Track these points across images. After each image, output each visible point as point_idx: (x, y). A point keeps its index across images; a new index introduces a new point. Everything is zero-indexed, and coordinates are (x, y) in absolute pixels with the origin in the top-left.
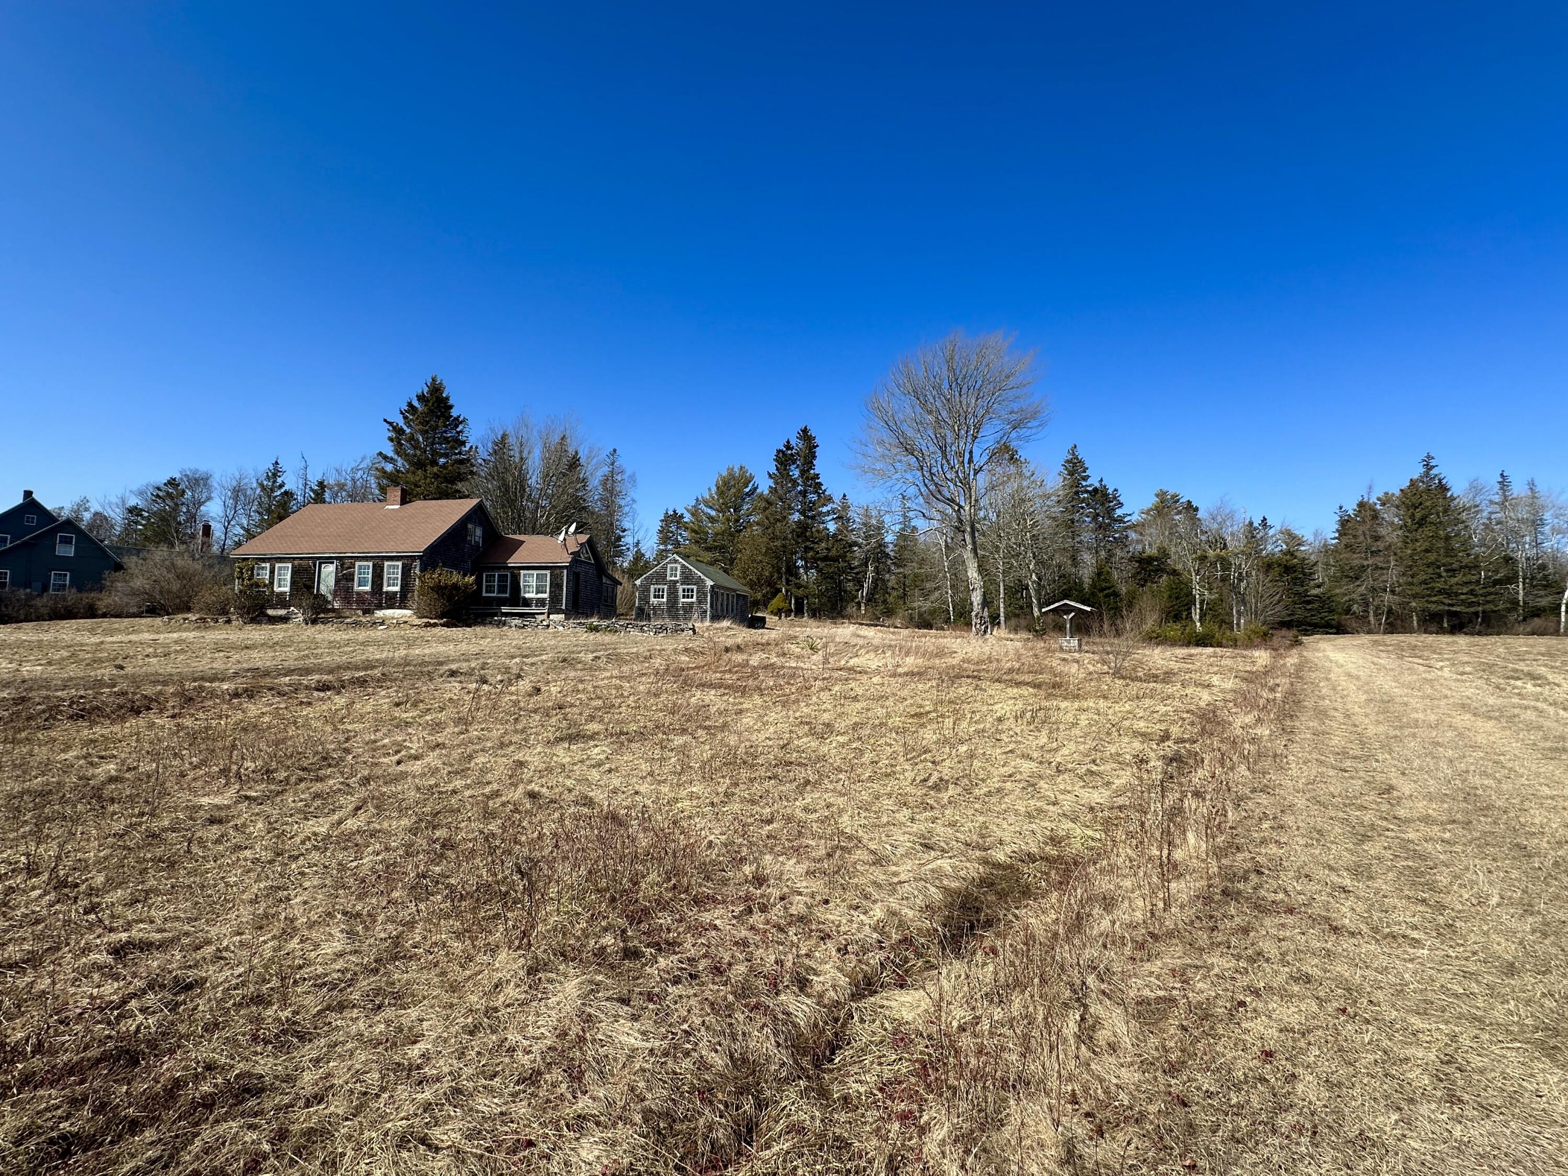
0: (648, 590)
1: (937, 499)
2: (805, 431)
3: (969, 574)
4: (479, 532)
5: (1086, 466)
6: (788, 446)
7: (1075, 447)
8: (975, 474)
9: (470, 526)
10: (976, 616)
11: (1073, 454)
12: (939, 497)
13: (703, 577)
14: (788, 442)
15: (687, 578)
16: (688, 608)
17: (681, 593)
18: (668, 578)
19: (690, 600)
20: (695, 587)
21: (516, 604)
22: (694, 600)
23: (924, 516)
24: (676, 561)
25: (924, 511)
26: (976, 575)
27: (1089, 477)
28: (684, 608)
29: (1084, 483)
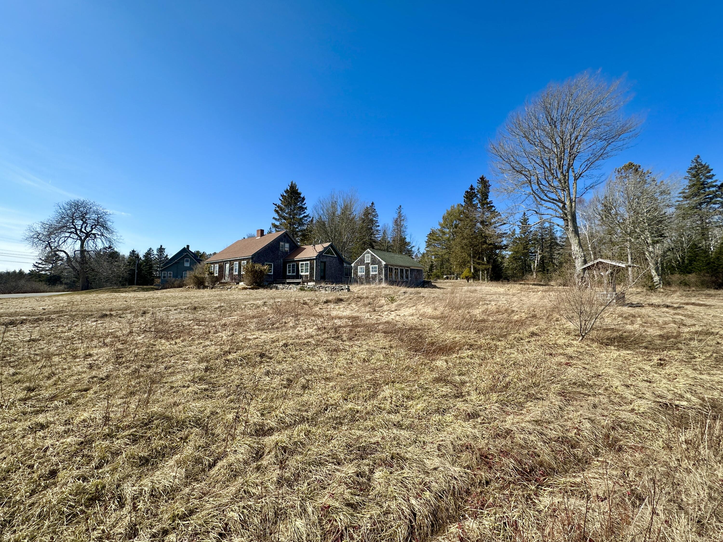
0: (357, 269)
1: (544, 200)
2: (482, 178)
3: (573, 248)
4: (287, 245)
5: (710, 168)
6: (472, 188)
7: (699, 157)
8: (576, 179)
9: (282, 243)
10: (578, 276)
11: (697, 162)
12: (545, 198)
13: (381, 260)
14: (472, 186)
15: (374, 261)
16: (374, 277)
17: (371, 269)
18: (366, 262)
19: (375, 273)
20: (377, 266)
21: (298, 278)
22: (377, 273)
23: (537, 213)
24: (368, 252)
25: (536, 210)
26: (577, 248)
27: (713, 175)
28: (372, 277)
29: (710, 181)
